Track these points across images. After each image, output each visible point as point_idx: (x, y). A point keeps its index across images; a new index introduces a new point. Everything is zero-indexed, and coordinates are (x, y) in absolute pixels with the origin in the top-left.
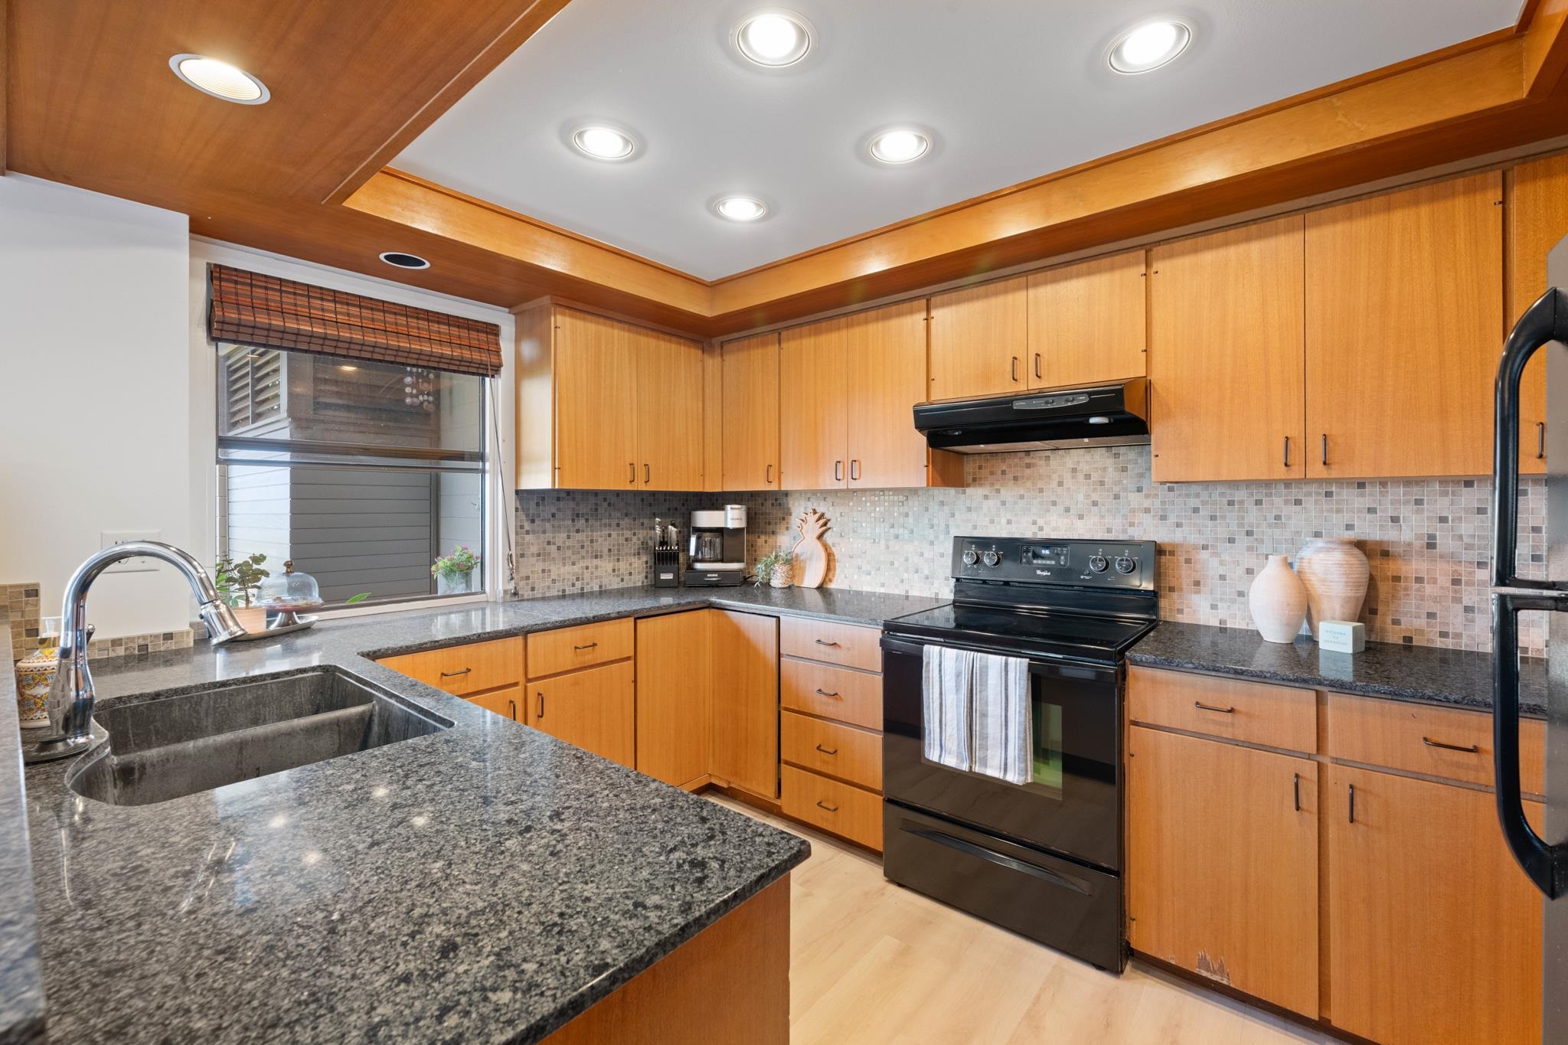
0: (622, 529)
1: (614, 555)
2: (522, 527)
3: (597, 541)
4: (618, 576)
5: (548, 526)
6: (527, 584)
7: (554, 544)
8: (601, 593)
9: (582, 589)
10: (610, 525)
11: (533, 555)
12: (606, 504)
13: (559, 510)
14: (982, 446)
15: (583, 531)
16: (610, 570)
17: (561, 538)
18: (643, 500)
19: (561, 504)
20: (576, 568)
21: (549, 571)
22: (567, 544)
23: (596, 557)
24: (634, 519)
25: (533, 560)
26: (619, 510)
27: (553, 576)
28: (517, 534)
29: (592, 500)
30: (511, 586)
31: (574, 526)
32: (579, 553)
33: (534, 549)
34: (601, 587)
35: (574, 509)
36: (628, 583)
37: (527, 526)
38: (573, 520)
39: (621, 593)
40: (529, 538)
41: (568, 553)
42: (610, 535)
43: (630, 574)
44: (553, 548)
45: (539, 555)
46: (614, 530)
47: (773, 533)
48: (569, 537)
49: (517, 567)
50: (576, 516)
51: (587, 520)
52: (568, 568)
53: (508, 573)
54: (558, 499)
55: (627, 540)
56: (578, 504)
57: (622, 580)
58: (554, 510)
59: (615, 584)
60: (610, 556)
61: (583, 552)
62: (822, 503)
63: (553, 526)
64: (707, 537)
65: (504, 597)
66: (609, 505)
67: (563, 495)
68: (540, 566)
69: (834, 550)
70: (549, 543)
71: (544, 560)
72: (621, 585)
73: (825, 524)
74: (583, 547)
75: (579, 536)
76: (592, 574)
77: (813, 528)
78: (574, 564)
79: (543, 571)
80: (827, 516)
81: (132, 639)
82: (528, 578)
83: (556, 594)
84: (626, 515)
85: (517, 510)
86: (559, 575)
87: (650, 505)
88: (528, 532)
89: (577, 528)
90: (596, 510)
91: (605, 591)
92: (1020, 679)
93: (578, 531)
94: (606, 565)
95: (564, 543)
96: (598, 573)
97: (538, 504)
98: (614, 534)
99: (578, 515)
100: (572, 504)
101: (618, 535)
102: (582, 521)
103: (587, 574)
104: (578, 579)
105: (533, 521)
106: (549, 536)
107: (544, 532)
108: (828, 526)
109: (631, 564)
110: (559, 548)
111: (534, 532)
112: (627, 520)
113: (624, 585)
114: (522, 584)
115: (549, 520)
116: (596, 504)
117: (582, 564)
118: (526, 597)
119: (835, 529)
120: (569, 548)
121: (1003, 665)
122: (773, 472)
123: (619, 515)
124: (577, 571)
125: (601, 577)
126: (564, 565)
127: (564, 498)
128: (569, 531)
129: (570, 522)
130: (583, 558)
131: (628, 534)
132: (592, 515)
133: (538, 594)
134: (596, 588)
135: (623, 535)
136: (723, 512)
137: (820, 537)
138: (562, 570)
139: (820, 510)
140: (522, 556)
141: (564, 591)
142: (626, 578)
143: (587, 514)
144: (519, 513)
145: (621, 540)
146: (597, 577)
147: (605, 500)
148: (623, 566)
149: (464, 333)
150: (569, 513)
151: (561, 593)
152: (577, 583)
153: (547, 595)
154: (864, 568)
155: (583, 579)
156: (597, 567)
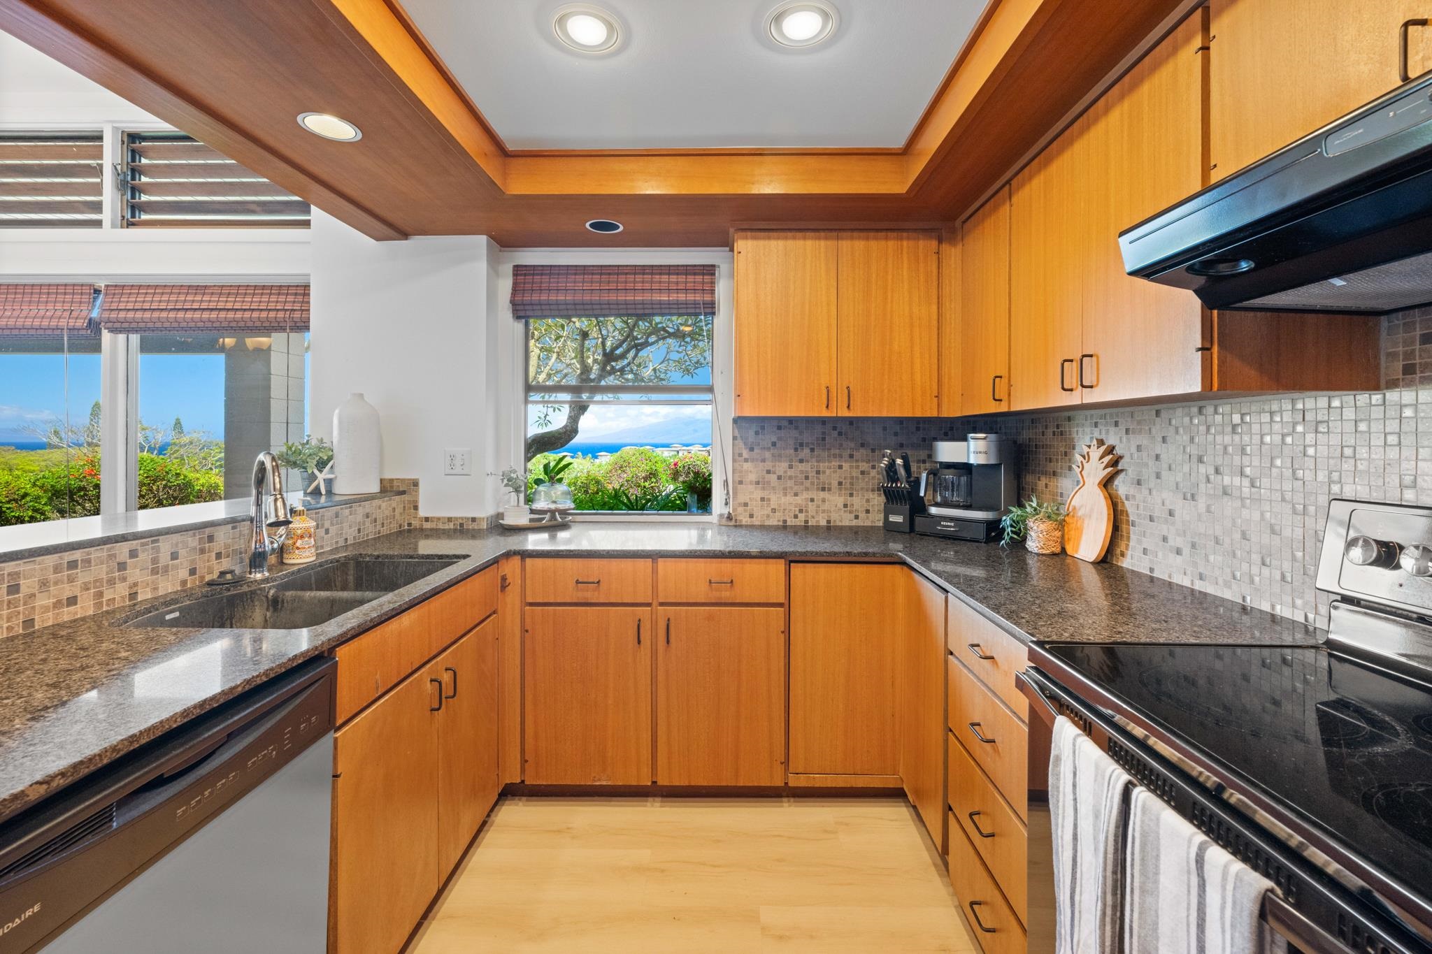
0: (857, 461)
1: (846, 489)
2: (740, 455)
3: (824, 472)
4: (851, 512)
5: (767, 454)
6: (745, 511)
7: (774, 473)
8: (829, 528)
9: (806, 522)
10: (841, 456)
11: (751, 483)
12: (836, 432)
13: (780, 439)
14: (1338, 282)
15: (808, 461)
16: (841, 505)
17: (782, 467)
18: (885, 429)
19: (782, 433)
20: (799, 500)
21: (769, 500)
22: (789, 474)
23: (823, 489)
24: (873, 450)
25: (751, 488)
26: (852, 439)
27: (773, 504)
28: (734, 460)
29: (819, 429)
30: (725, 511)
31: (797, 456)
32: (802, 483)
33: (752, 477)
34: (829, 522)
35: (796, 439)
36: (864, 521)
37: (746, 454)
38: (796, 450)
39: (855, 532)
40: (747, 466)
41: (790, 483)
42: (840, 467)
43: (868, 511)
44: (773, 477)
45: (758, 483)
46: (845, 461)
47: (1054, 474)
48: (791, 467)
49: (735, 493)
50: (799, 446)
51: (812, 450)
52: (790, 498)
53: (725, 497)
54: (779, 428)
55: (863, 473)
56: (801, 433)
57: (857, 517)
58: (774, 439)
59: (847, 520)
60: (840, 489)
61: (808, 483)
62: (1112, 429)
63: (773, 455)
64: (949, 476)
65: (719, 521)
66: (840, 434)
67: (785, 423)
68: (758, 494)
69: (1129, 506)
70: (768, 472)
71: (764, 489)
72: (855, 523)
73: (1115, 463)
74: (807, 478)
75: (802, 467)
76: (818, 506)
77: (1095, 470)
78: (796, 495)
79: (763, 499)
80: (1118, 451)
81: (456, 519)
82: (746, 505)
83: (775, 523)
84: (862, 445)
85: (735, 438)
86: (780, 505)
87: (896, 434)
88: (746, 460)
89: (800, 457)
90: (824, 439)
91: (836, 527)
92: (1233, 926)
93: (801, 461)
94: (837, 499)
95: (785, 472)
96: (826, 506)
97: (757, 433)
98: (846, 466)
99: (801, 445)
100: (795, 433)
101: (851, 467)
102: (807, 451)
103: (812, 507)
104: (801, 511)
105: (752, 449)
106: (768, 465)
107: (764, 461)
108: (1120, 467)
109: (868, 501)
110: (779, 478)
111: (753, 460)
112: (862, 451)
113: (859, 523)
114: (740, 509)
115: (769, 449)
116: (824, 433)
117: (807, 495)
118: (744, 523)
119: (1130, 471)
120: (790, 478)
121: (1193, 856)
122: (1002, 386)
123: (852, 445)
124: (800, 502)
125: (829, 511)
126: (785, 495)
127: (785, 427)
128: (791, 461)
129: (792, 451)
130: (807, 489)
131: (864, 466)
132: (818, 445)
133: (756, 521)
134: (823, 523)
135: (857, 467)
136: (964, 444)
137: (1107, 483)
138: (783, 500)
139: (1111, 441)
140: (741, 482)
141: (785, 521)
142: (862, 515)
143: (813, 444)
144: (736, 442)
145: (855, 473)
146: (824, 511)
147: (835, 428)
148: (858, 502)
149: (682, 278)
150: (791, 442)
151: (781, 523)
152: (800, 515)
153: (767, 523)
154: (1171, 542)
155: (807, 511)
156: (824, 500)
